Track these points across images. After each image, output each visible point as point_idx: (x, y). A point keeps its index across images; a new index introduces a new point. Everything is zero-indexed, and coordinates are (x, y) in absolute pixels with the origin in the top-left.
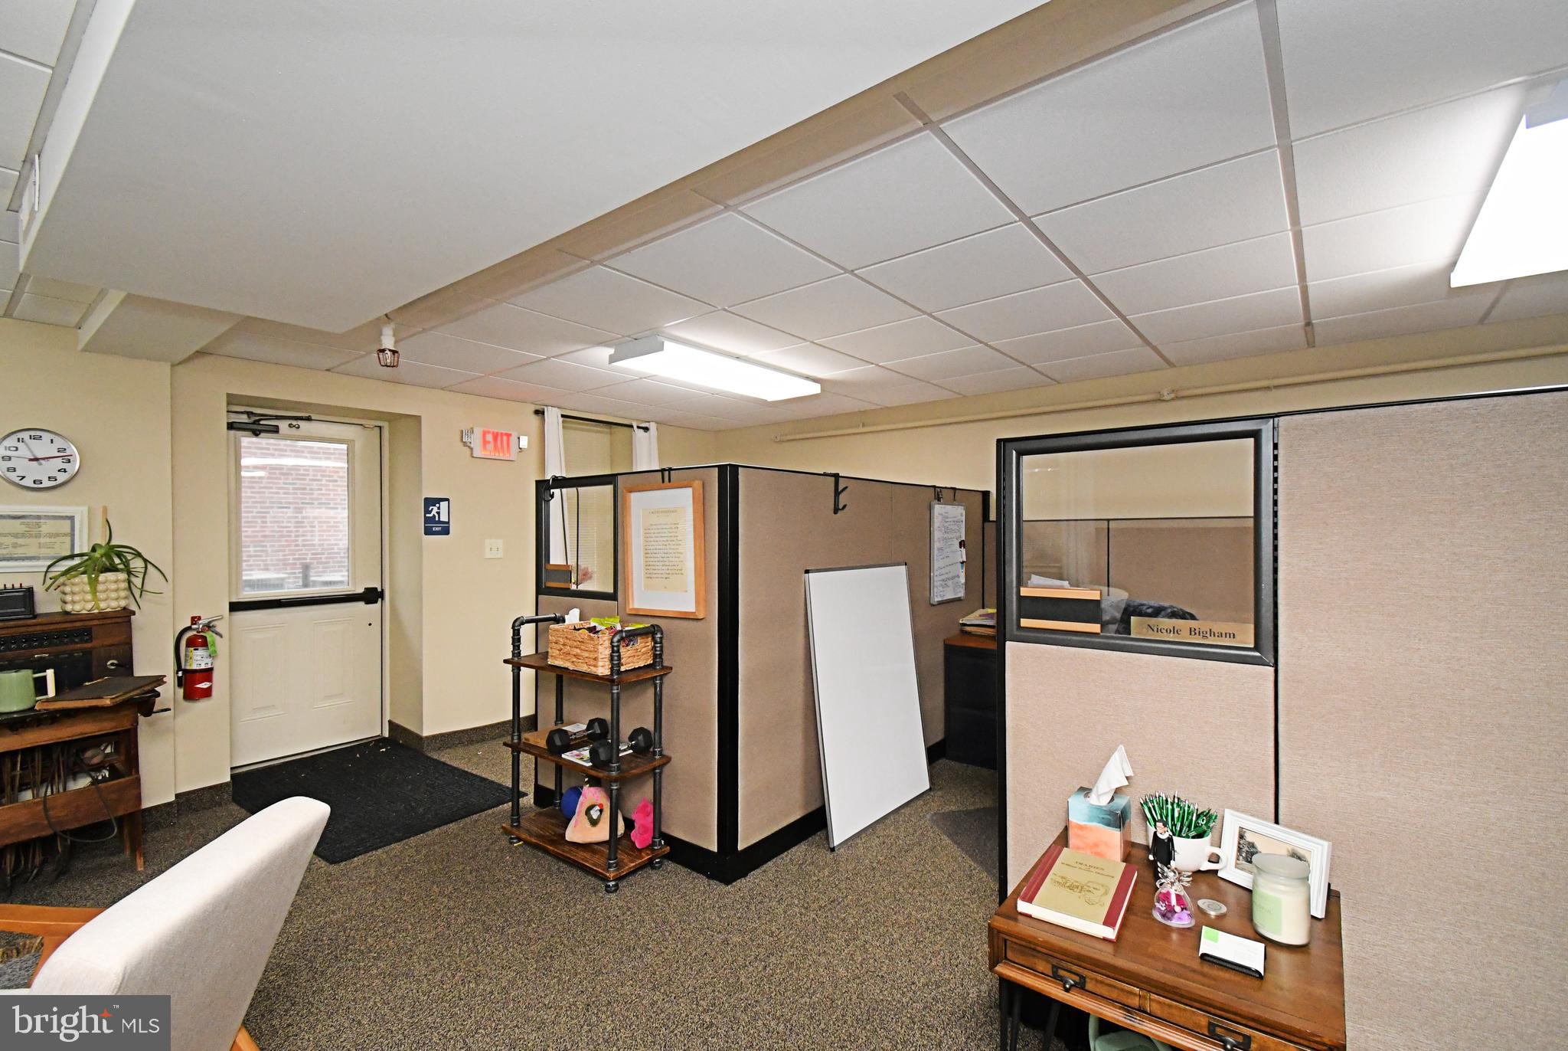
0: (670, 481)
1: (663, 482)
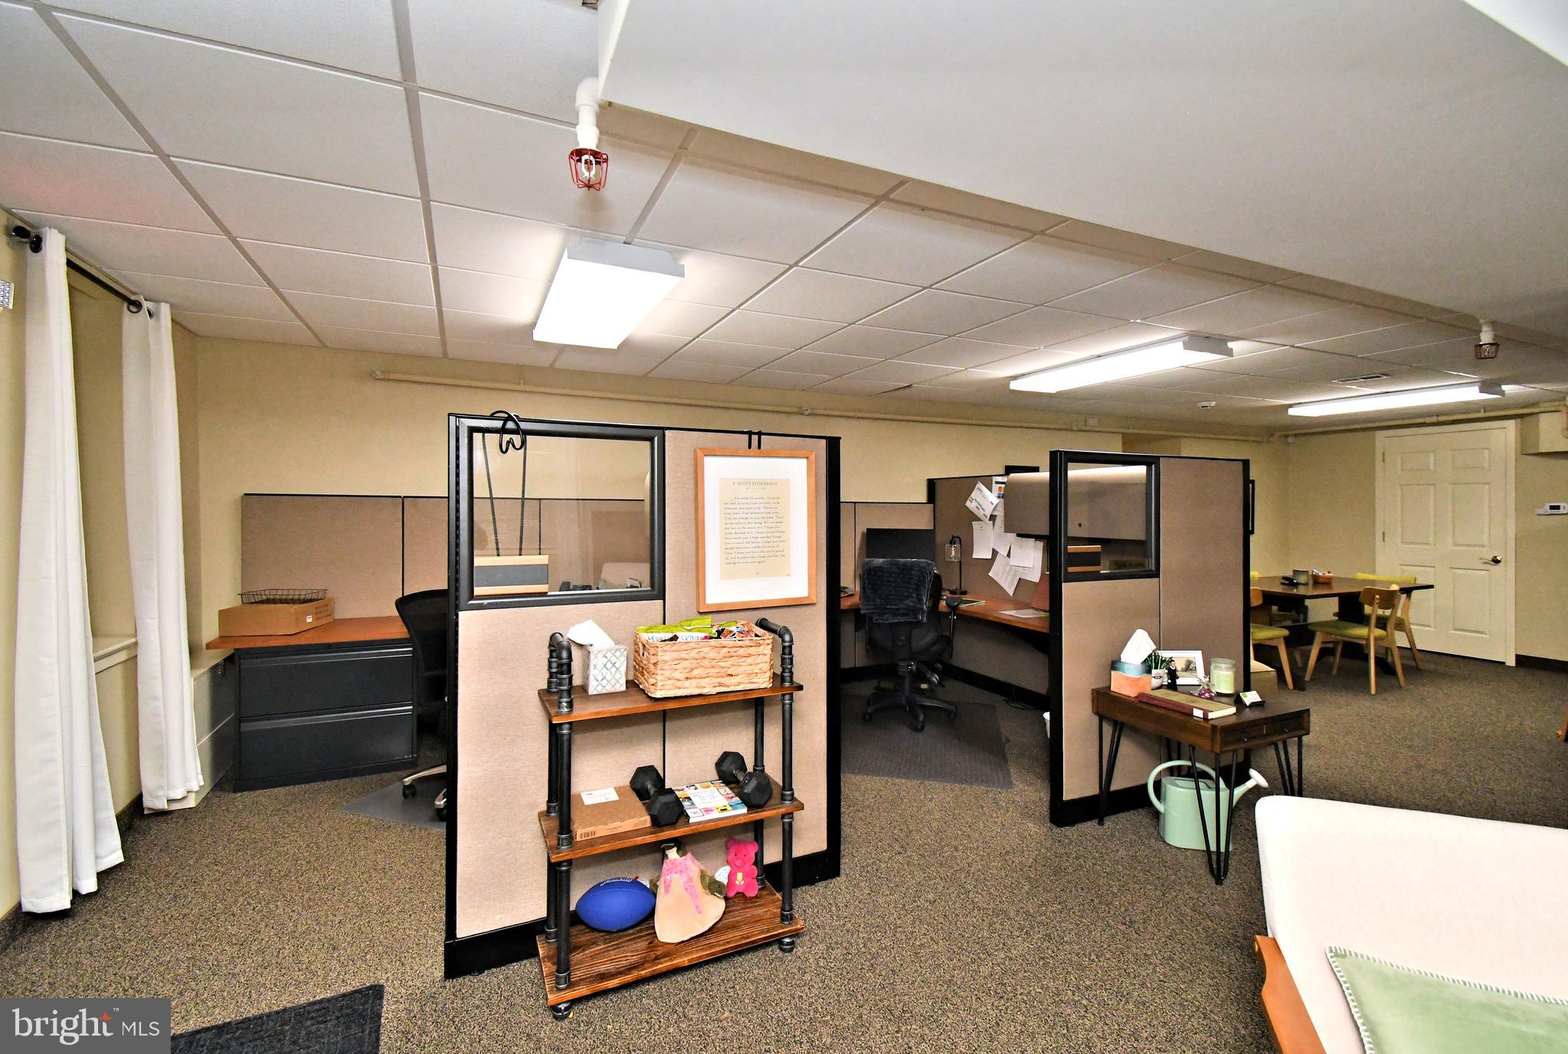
0: (759, 447)
1: (750, 447)
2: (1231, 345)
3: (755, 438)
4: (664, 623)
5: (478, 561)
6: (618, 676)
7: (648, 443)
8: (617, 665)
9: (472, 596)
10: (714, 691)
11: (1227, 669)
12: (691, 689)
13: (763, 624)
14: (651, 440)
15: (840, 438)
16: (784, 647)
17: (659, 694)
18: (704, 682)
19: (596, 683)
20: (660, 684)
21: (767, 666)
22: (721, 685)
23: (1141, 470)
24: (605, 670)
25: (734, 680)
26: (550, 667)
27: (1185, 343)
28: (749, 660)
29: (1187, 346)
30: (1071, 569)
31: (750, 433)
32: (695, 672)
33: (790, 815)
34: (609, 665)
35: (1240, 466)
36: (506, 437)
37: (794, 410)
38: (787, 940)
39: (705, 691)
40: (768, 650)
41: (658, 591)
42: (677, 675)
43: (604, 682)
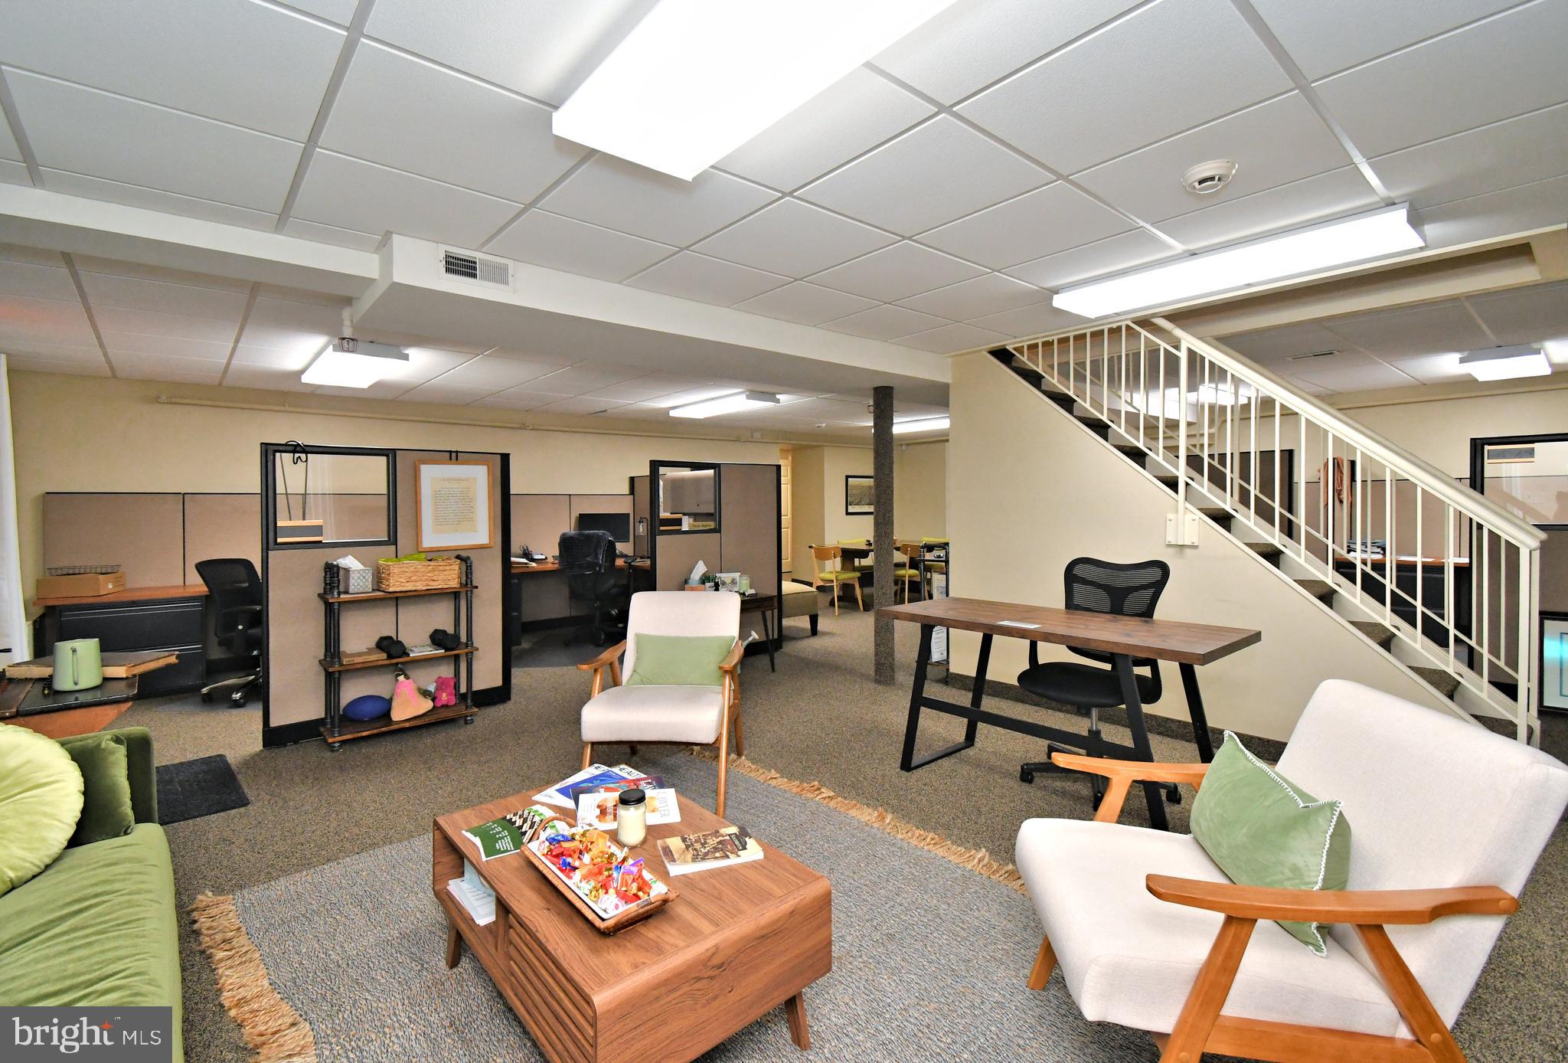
2: (778, 396)
3: (454, 455)
4: (397, 557)
5: (279, 524)
6: (367, 583)
7: (385, 458)
8: (367, 577)
9: (276, 543)
10: (424, 588)
11: (747, 579)
12: (409, 587)
13: (458, 557)
14: (387, 456)
15: (509, 454)
16: (467, 566)
17: (391, 590)
18: (418, 584)
19: (353, 587)
20: (391, 585)
21: (456, 576)
22: (428, 585)
23: (711, 472)
24: (359, 580)
25: (435, 583)
26: (325, 580)
27: (747, 396)
28: (445, 573)
29: (748, 398)
30: (661, 528)
31: (451, 452)
32: (413, 578)
33: (472, 652)
34: (361, 578)
35: (775, 468)
36: (297, 455)
37: (518, 426)
38: (469, 718)
39: (418, 588)
40: (457, 568)
41: (393, 540)
42: (402, 580)
43: (358, 587)
